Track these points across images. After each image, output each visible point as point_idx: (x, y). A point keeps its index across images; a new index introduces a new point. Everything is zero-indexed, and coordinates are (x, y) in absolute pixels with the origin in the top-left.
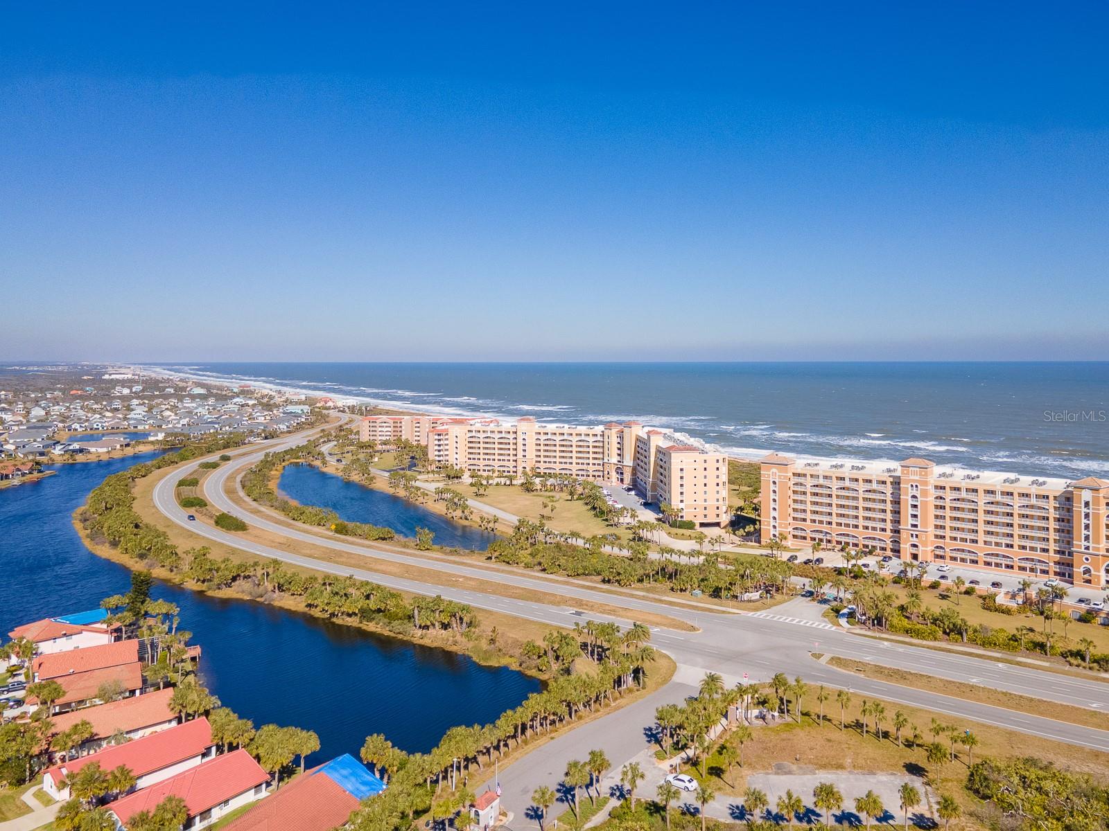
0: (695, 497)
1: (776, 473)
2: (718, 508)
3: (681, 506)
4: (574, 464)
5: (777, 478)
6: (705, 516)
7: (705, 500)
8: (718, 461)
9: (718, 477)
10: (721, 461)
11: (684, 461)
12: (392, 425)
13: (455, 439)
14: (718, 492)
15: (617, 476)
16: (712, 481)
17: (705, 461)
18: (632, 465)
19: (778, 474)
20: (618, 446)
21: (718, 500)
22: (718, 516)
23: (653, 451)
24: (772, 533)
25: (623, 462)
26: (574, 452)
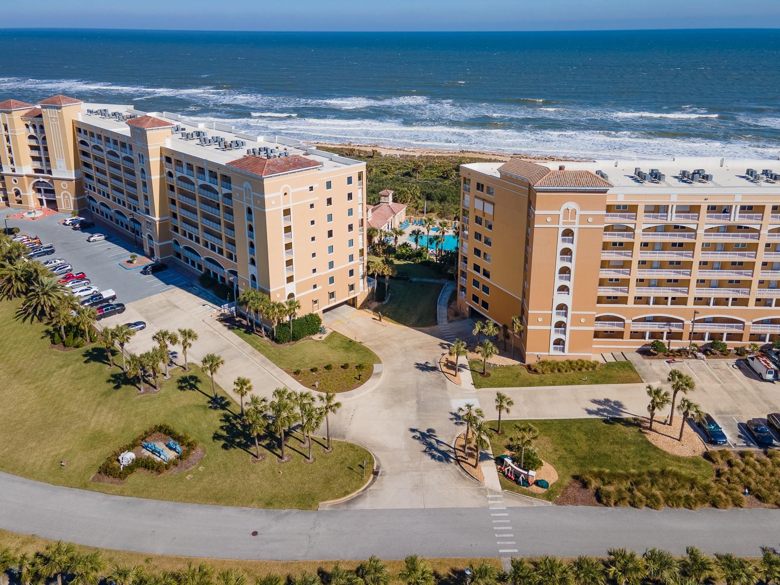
0: (314, 263)
1: (575, 212)
2: (351, 273)
3: (291, 288)
5: (577, 221)
7: (331, 265)
8: (350, 180)
11: (291, 192)
14: (351, 243)
15: (39, 196)
18: (74, 178)
19: (579, 212)
20: (33, 143)
21: (351, 258)
22: (352, 287)
23: (155, 160)
24: (554, 336)
25: (50, 172)
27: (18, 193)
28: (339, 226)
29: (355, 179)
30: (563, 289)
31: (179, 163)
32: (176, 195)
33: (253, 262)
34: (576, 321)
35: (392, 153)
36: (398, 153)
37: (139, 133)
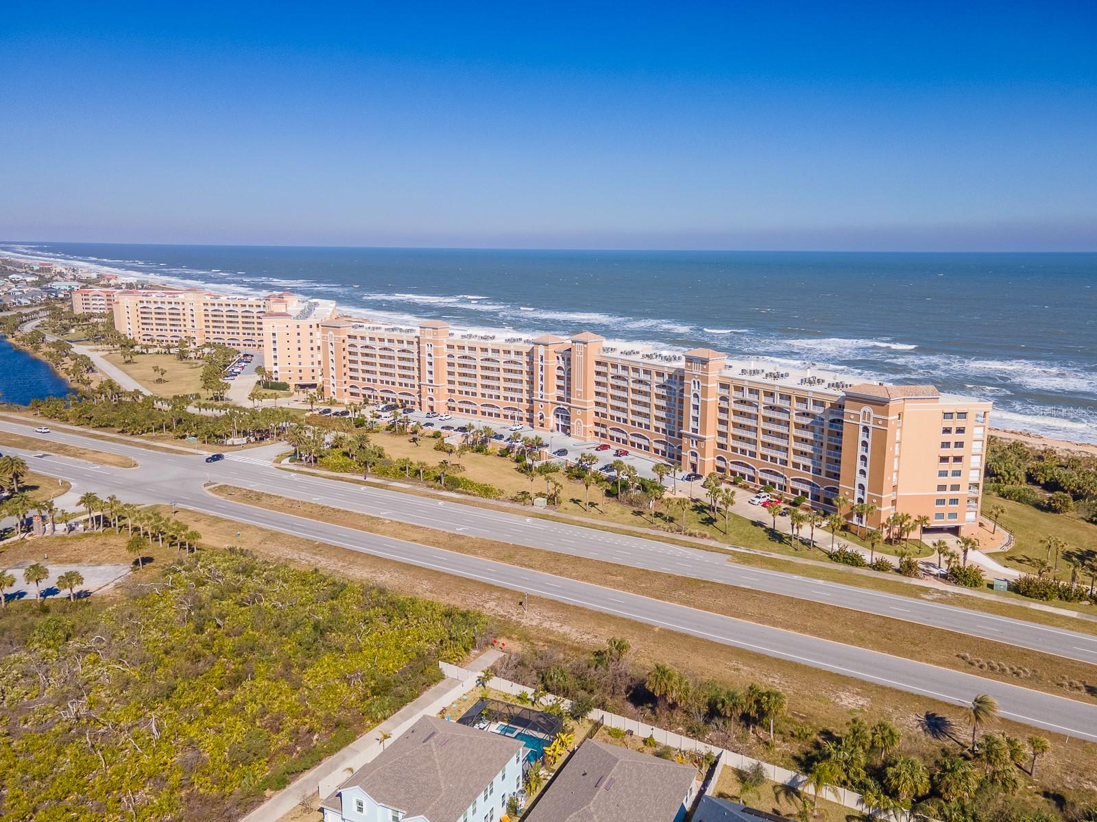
0: (289, 360)
2: (313, 371)
3: (275, 368)
5: (333, 340)
6: (301, 378)
7: (300, 364)
8: (311, 326)
9: (312, 341)
10: (314, 326)
11: (276, 326)
12: (105, 298)
14: (312, 356)
16: (305, 346)
17: (298, 327)
19: (333, 336)
22: (313, 378)
24: (332, 390)
26: (240, 322)
34: (338, 383)
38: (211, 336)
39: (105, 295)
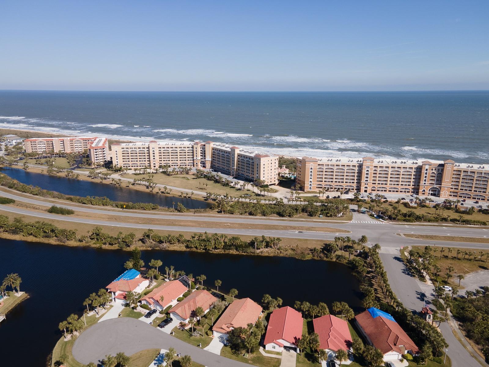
0: (268, 175)
2: (275, 178)
3: (264, 179)
4: (179, 161)
5: (313, 166)
6: (271, 181)
7: (271, 176)
9: (275, 166)
13: (116, 153)
14: (275, 172)
15: (201, 164)
17: (271, 160)
18: (211, 160)
20: (201, 152)
21: (275, 175)
22: (275, 181)
23: (236, 156)
24: (309, 187)
25: (205, 159)
26: (178, 155)
27: (197, 164)
28: (273, 168)
29: (276, 160)
30: (311, 178)
31: (241, 156)
32: (240, 163)
33: (257, 174)
34: (313, 184)
35: (288, 157)
36: (290, 158)
37: (233, 150)
38: (163, 162)
39: (45, 141)
